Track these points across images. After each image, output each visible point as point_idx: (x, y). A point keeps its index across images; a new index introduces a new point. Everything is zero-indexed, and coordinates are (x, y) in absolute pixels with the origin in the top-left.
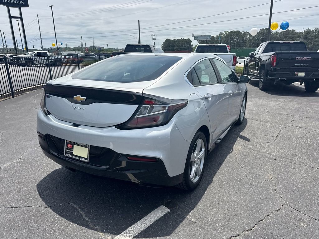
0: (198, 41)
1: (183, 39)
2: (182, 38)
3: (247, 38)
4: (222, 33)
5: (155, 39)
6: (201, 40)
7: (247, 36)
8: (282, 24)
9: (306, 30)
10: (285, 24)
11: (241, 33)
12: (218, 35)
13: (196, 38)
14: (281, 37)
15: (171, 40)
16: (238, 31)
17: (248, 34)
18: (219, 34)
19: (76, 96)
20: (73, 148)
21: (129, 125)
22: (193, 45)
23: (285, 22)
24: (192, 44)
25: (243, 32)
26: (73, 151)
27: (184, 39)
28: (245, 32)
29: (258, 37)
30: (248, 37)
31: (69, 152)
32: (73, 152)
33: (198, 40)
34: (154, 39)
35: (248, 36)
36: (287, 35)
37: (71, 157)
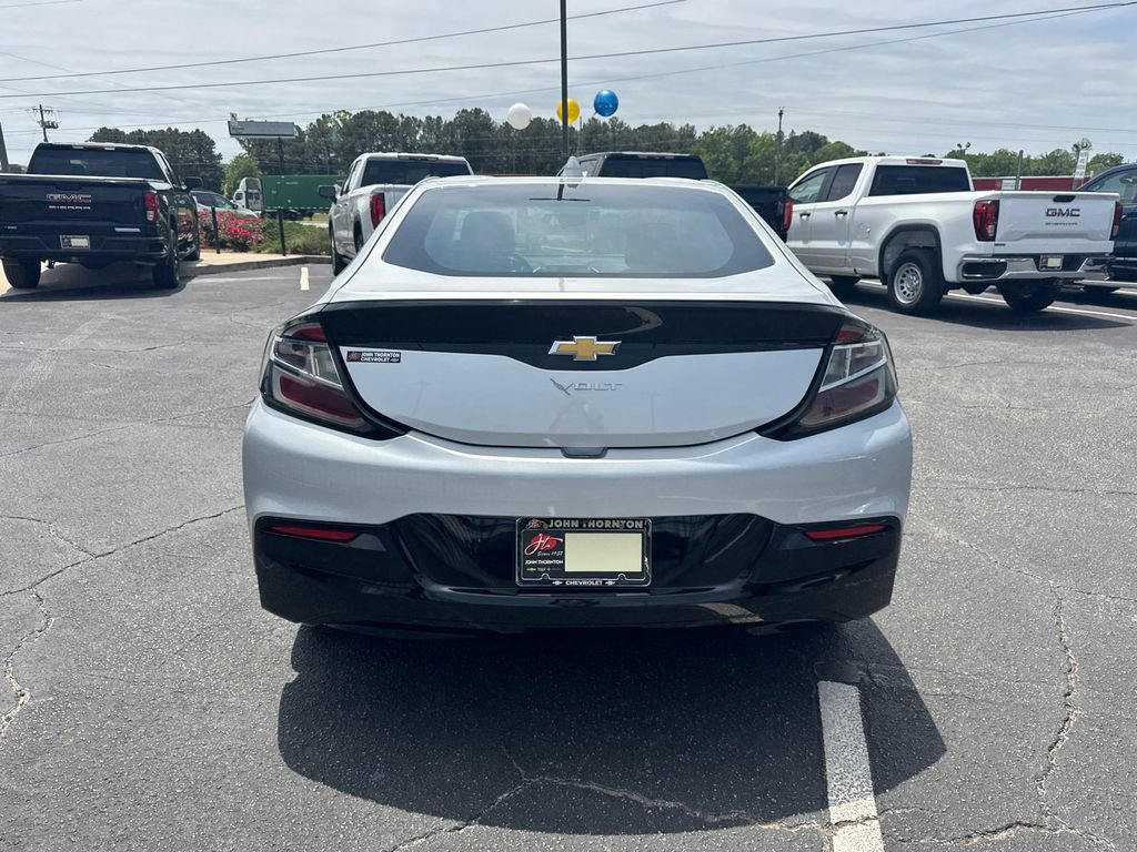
0: (241, 142)
1: (176, 130)
2: (170, 129)
3: (418, 138)
4: (329, 117)
5: (53, 126)
6: (255, 140)
7: (417, 132)
8: (598, 96)
9: (586, 122)
10: (606, 96)
11: (396, 122)
12: (314, 122)
13: (236, 130)
14: (521, 142)
15: (123, 133)
16: (384, 113)
17: (419, 126)
18: (318, 120)
19: (572, 340)
20: (561, 546)
21: (807, 422)
22: (220, 157)
23: (605, 93)
24: (216, 151)
25: (402, 116)
26: (562, 557)
27: (181, 131)
28: (408, 118)
29: (453, 136)
30: (422, 137)
31: (542, 566)
32: (563, 566)
33: (242, 138)
34: (49, 127)
35: (421, 132)
36: (538, 134)
37: (557, 583)
